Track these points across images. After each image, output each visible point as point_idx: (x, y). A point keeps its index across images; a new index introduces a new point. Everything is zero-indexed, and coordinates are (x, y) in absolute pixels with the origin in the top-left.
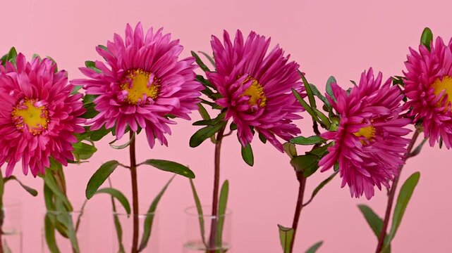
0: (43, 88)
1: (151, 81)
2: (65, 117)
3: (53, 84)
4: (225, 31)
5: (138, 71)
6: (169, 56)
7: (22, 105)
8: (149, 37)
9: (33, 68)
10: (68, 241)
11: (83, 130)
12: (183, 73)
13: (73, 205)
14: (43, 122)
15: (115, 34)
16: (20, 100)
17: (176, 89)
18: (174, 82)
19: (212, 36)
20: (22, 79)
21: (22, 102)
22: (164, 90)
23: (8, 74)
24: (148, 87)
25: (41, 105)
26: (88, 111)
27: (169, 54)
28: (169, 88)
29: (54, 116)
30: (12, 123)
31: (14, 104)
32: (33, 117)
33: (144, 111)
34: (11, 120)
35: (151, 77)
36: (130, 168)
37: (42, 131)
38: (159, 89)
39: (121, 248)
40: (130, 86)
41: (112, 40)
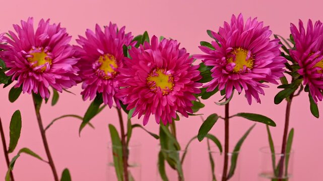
0: (171, 61)
1: (249, 56)
2: (188, 82)
3: (179, 58)
4: (300, 20)
5: (239, 49)
6: (263, 37)
7: (155, 73)
8: (248, 24)
9: (164, 46)
10: (175, 172)
11: (199, 91)
12: (273, 50)
13: (181, 145)
14: (170, 86)
15: (225, 22)
16: (153, 69)
17: (269, 62)
18: (266, 57)
19: (291, 23)
20: (156, 54)
21: (154, 71)
22: (259, 63)
23: (145, 51)
24: (246, 60)
25: (170, 73)
26: (204, 78)
27: (263, 36)
28: (263, 61)
29: (178, 81)
30: (147, 86)
31: (149, 72)
32: (163, 81)
33: (246, 78)
34: (146, 84)
35: (249, 53)
36: (225, 119)
37: (169, 92)
38: (254, 62)
39: (214, 178)
40: (234, 60)
41: (223, 27)
